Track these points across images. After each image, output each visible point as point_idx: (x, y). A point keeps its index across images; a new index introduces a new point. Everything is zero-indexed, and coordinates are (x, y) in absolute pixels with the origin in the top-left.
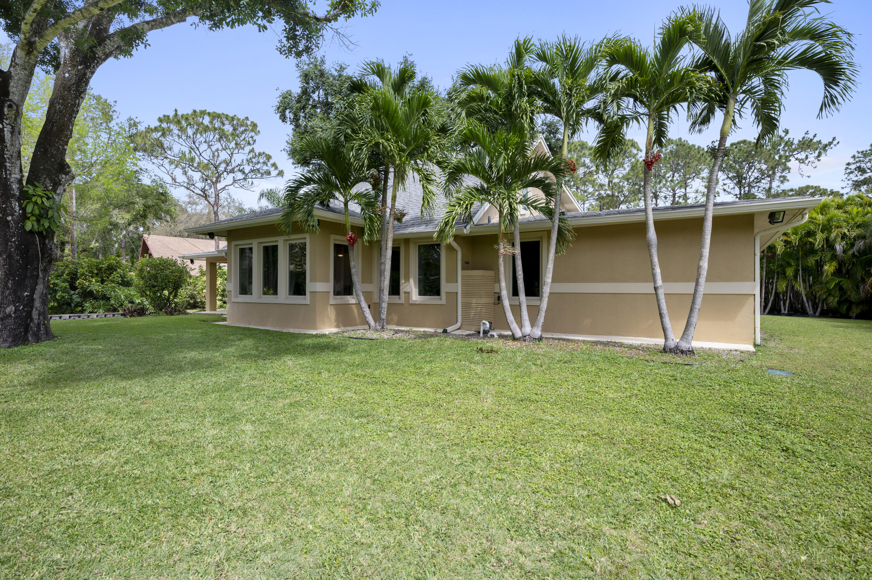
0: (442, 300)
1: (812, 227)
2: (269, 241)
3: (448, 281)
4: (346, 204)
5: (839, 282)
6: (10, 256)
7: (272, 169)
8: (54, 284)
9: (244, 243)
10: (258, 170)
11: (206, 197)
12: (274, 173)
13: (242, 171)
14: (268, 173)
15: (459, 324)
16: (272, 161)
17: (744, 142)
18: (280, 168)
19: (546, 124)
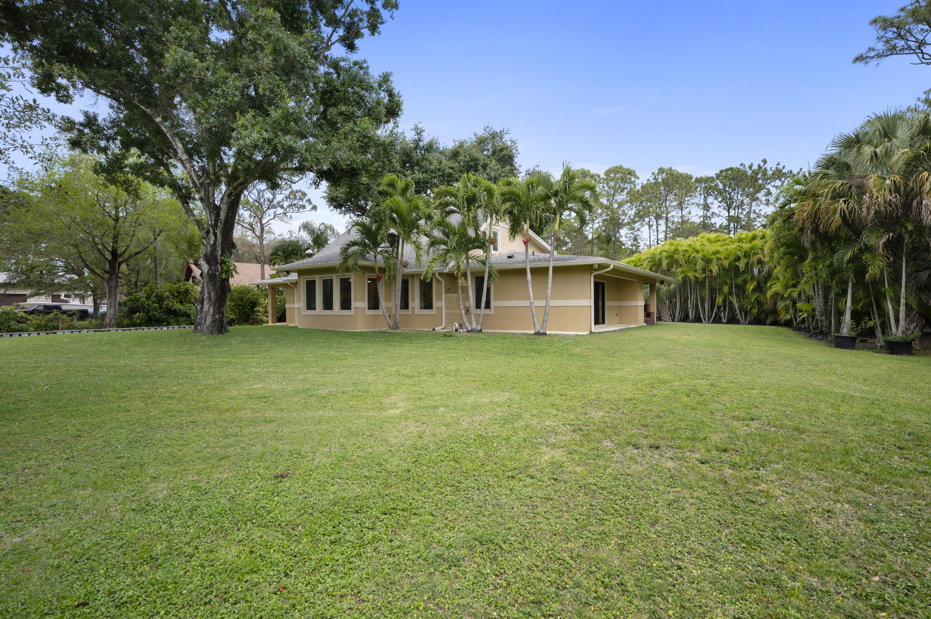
0: (434, 312)
1: (739, 253)
2: (327, 276)
3: (437, 300)
4: (375, 257)
5: (759, 296)
6: (217, 291)
7: (307, 204)
8: (148, 304)
9: (310, 278)
10: (295, 205)
11: (253, 230)
12: (309, 207)
13: (282, 207)
14: (304, 207)
15: (443, 326)
16: (307, 198)
17: (731, 169)
18: (314, 203)
19: (529, 174)
